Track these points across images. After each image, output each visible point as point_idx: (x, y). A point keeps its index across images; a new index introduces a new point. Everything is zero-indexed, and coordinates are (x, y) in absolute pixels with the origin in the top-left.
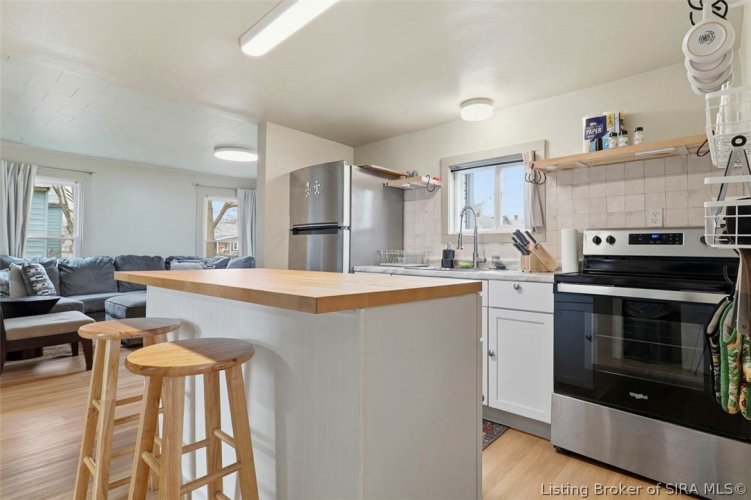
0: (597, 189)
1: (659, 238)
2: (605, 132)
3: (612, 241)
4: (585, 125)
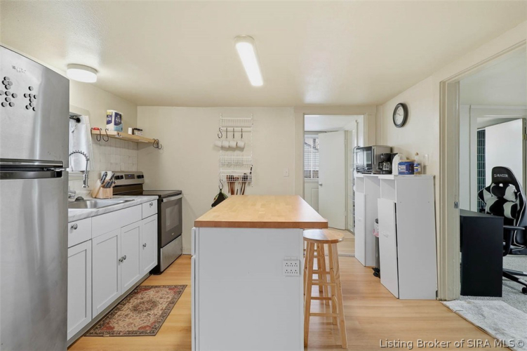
1: (131, 176)
2: (121, 123)
3: (122, 177)
4: (114, 114)
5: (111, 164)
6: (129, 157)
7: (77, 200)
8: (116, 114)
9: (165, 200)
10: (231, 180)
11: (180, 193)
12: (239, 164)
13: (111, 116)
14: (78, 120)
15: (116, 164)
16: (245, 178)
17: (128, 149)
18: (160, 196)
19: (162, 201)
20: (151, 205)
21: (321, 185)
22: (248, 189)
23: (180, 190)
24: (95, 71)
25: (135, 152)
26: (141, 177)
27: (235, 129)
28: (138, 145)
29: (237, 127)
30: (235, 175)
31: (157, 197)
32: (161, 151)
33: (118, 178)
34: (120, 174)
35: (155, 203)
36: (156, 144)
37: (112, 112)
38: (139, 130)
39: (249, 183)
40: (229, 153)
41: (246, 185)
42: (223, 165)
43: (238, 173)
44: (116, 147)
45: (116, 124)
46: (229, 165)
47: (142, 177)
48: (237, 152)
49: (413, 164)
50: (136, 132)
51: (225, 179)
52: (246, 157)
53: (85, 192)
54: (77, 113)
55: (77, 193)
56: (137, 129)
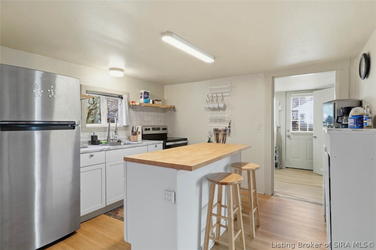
0: (142, 113)
1: (157, 129)
2: (148, 97)
3: (149, 129)
4: (143, 93)
5: (144, 121)
6: (158, 117)
7: (118, 141)
8: (145, 92)
10: (217, 131)
11: (186, 139)
12: (222, 120)
13: (142, 94)
14: (122, 98)
15: (148, 121)
16: (225, 130)
17: (157, 112)
19: (166, 144)
20: (156, 146)
21: (315, 137)
22: (228, 139)
24: (122, 70)
25: (163, 114)
27: (218, 95)
28: (165, 110)
29: (219, 93)
30: (220, 128)
31: (162, 142)
32: (176, 113)
33: (146, 130)
35: (160, 145)
36: (173, 109)
37: (143, 91)
38: (158, 101)
39: (229, 134)
40: (216, 112)
41: (227, 135)
42: (212, 121)
43: (222, 126)
45: (144, 98)
46: (215, 120)
47: (166, 129)
48: (221, 112)
49: (363, 118)
50: (156, 102)
51: (212, 131)
52: (226, 115)
53: (125, 137)
54: (120, 94)
55: (118, 138)
56: (156, 100)
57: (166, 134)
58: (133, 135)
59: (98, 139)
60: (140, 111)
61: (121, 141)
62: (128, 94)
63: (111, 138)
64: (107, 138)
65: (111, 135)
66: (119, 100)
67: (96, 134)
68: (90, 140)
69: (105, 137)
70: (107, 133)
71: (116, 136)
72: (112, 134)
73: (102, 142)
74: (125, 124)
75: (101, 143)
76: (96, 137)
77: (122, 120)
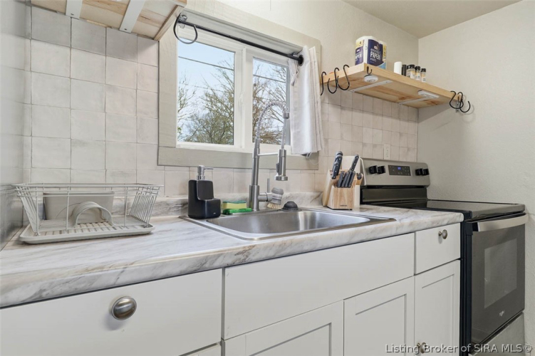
1: (401, 170)
2: (381, 61)
3: (382, 170)
4: (366, 45)
5: (364, 145)
6: (401, 134)
7: (287, 207)
8: (372, 44)
9: (482, 226)
11: (519, 212)
13: (361, 48)
14: (300, 61)
15: (375, 146)
17: (399, 118)
18: (467, 215)
19: (475, 228)
20: (443, 236)
23: (520, 202)
26: (423, 172)
28: (419, 111)
31: (460, 217)
32: (468, 117)
33: (373, 170)
34: (379, 164)
35: (455, 232)
36: (458, 103)
38: (417, 68)
44: (373, 113)
45: (370, 63)
47: (426, 172)
50: (411, 73)
53: (309, 194)
54: (296, 42)
55: (286, 194)
56: (412, 66)
57: (422, 189)
58: (336, 184)
59: (217, 196)
60: (352, 109)
61: (295, 208)
62: (320, 50)
63: (263, 192)
64: (247, 195)
65: (262, 182)
66: (292, 64)
67: (207, 176)
68: (186, 197)
69: (241, 189)
70: (249, 174)
71: (279, 185)
72: (267, 177)
73: (229, 206)
74: (307, 148)
75: (227, 212)
76: (208, 186)
77: (298, 135)
